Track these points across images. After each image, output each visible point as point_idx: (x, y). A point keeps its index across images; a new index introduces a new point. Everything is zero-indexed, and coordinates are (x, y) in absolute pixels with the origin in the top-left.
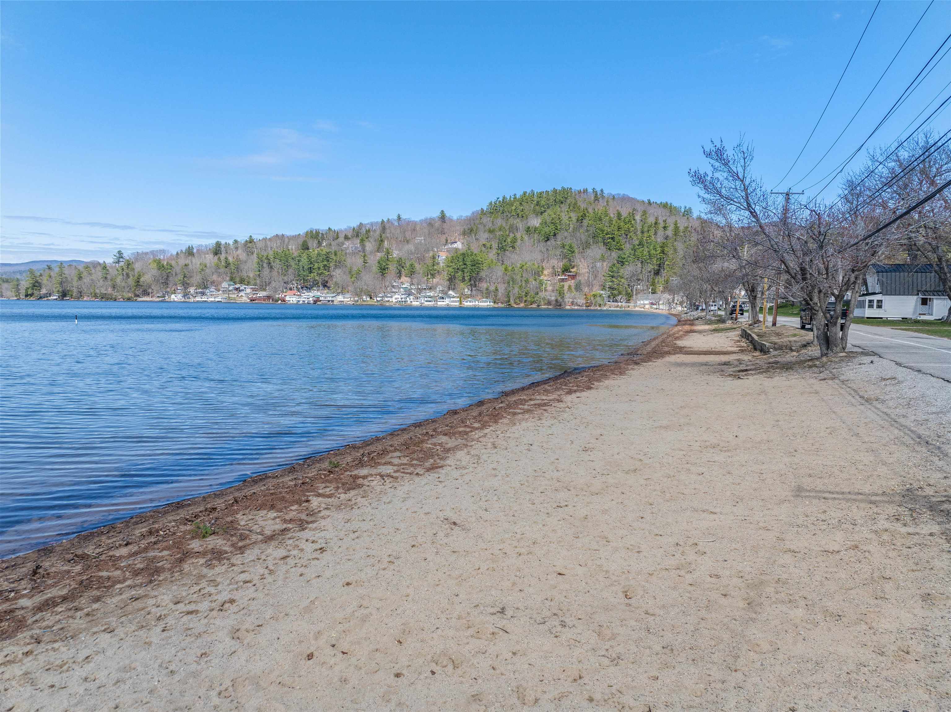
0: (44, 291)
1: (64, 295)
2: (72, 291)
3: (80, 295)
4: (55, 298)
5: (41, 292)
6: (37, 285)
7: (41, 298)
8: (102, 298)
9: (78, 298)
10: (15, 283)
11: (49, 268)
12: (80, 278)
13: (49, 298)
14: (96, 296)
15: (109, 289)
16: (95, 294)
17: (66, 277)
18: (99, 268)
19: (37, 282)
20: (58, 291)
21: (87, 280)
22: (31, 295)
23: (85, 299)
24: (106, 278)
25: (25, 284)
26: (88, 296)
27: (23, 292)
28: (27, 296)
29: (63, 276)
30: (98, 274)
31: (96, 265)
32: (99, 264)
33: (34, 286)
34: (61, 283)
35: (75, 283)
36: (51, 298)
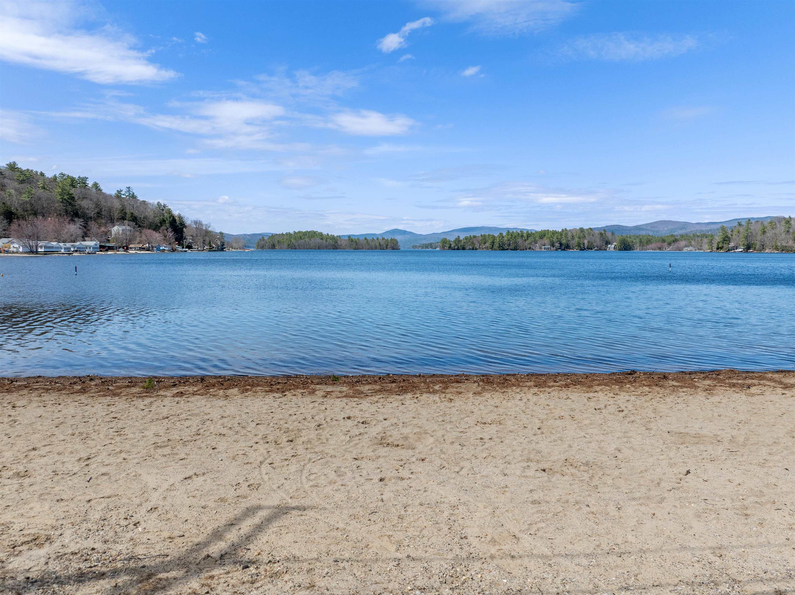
0: (732, 244)
1: (748, 247)
2: (756, 245)
3: (763, 247)
4: (740, 250)
5: (729, 246)
6: (726, 239)
7: (729, 250)
8: (783, 250)
9: (761, 250)
10: (710, 238)
11: (740, 224)
12: (764, 232)
13: (736, 251)
14: (777, 248)
15: (790, 242)
16: (776, 246)
17: (751, 232)
18: (783, 223)
19: (727, 237)
20: (744, 244)
21: (769, 234)
22: (722, 248)
23: (767, 251)
24: (788, 231)
25: (718, 239)
26: (770, 249)
27: (715, 246)
28: (718, 249)
29: (749, 231)
30: (781, 228)
31: (780, 219)
32: (784, 218)
33: (725, 240)
34: (746, 238)
35: (759, 238)
36: (738, 250)
